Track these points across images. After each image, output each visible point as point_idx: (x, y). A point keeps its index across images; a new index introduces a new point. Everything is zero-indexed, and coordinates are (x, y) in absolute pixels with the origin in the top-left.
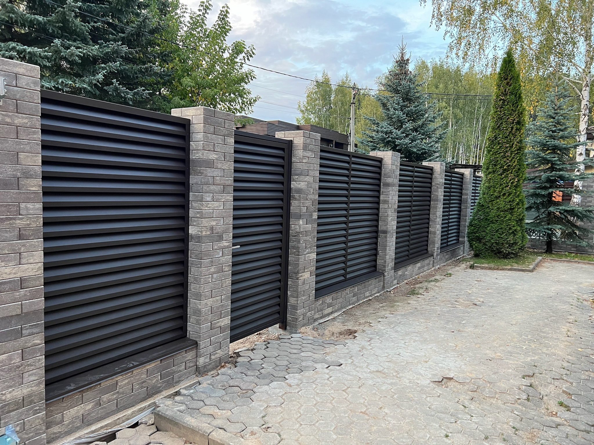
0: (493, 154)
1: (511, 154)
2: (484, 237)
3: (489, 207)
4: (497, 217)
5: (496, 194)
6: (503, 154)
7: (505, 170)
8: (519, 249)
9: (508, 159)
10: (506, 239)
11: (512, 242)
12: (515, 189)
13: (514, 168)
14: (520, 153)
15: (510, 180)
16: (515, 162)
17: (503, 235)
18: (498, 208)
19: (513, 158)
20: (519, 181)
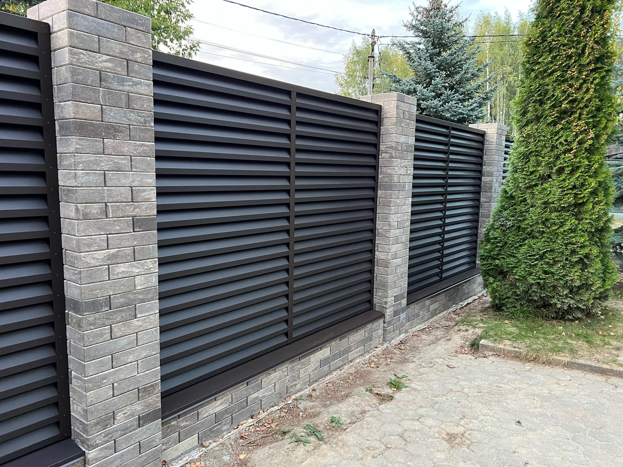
0: (536, 77)
1: (580, 72)
2: (513, 268)
3: (525, 200)
4: (543, 223)
5: (542, 170)
6: (559, 73)
7: (564, 112)
8: (595, 298)
9: (571, 86)
10: (564, 276)
11: (578, 283)
12: (587, 158)
13: (586, 106)
14: (602, 68)
15: (577, 136)
16: (588, 90)
17: (555, 268)
18: (545, 203)
19: (585, 81)
20: (597, 137)
